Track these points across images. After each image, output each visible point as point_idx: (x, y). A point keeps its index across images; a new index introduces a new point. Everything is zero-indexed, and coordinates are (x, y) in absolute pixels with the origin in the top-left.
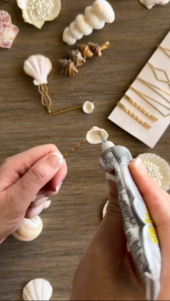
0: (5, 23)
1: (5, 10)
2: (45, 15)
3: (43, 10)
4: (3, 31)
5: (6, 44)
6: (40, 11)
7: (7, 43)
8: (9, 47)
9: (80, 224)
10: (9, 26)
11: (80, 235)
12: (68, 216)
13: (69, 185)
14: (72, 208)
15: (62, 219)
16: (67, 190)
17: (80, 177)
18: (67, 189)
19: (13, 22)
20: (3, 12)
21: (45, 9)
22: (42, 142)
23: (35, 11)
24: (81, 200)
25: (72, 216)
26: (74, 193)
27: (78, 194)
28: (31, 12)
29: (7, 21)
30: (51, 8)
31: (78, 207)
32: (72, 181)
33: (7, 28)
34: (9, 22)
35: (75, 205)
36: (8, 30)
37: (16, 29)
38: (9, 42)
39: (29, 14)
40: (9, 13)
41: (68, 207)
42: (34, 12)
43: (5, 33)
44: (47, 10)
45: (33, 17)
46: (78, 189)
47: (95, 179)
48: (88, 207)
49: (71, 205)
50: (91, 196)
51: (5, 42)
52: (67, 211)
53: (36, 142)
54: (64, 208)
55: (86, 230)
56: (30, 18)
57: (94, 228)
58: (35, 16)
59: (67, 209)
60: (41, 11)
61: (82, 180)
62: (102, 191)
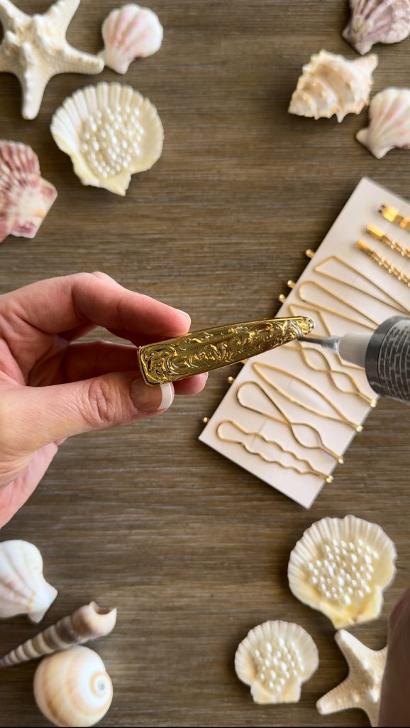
0: (24, 175)
1: (27, 142)
2: (129, 158)
3: (121, 146)
4: (19, 195)
5: (24, 229)
6: (113, 149)
7: (28, 226)
8: (32, 235)
9: (182, 679)
10: (34, 184)
11: (180, 706)
12: (153, 660)
13: (160, 583)
14: (164, 642)
15: (138, 665)
16: (154, 597)
17: (187, 566)
18: (154, 593)
19: (45, 173)
20: (22, 146)
21: (125, 145)
22: (99, 471)
23: (102, 153)
24: (187, 621)
25: (162, 659)
26: (170, 604)
27: (181, 608)
28: (93, 156)
29: (31, 172)
30: (139, 138)
31: (179, 640)
32: (166, 575)
33: (29, 189)
34: (35, 175)
35: (171, 633)
36: (31, 194)
37: (51, 192)
38: (32, 224)
39: (88, 162)
40: (35, 150)
41: (154, 638)
42: (101, 157)
43: (22, 201)
44: (130, 145)
45: (100, 169)
46: (180, 596)
47: (224, 572)
48: (204, 640)
49: (160, 633)
50: (211, 614)
51: (22, 222)
52: (152, 649)
53: (84, 471)
54: (143, 639)
55: (195, 696)
56: (94, 172)
57: (214, 691)
58: (104, 164)
59: (150, 644)
60: (118, 150)
61: (192, 572)
62: (240, 604)
